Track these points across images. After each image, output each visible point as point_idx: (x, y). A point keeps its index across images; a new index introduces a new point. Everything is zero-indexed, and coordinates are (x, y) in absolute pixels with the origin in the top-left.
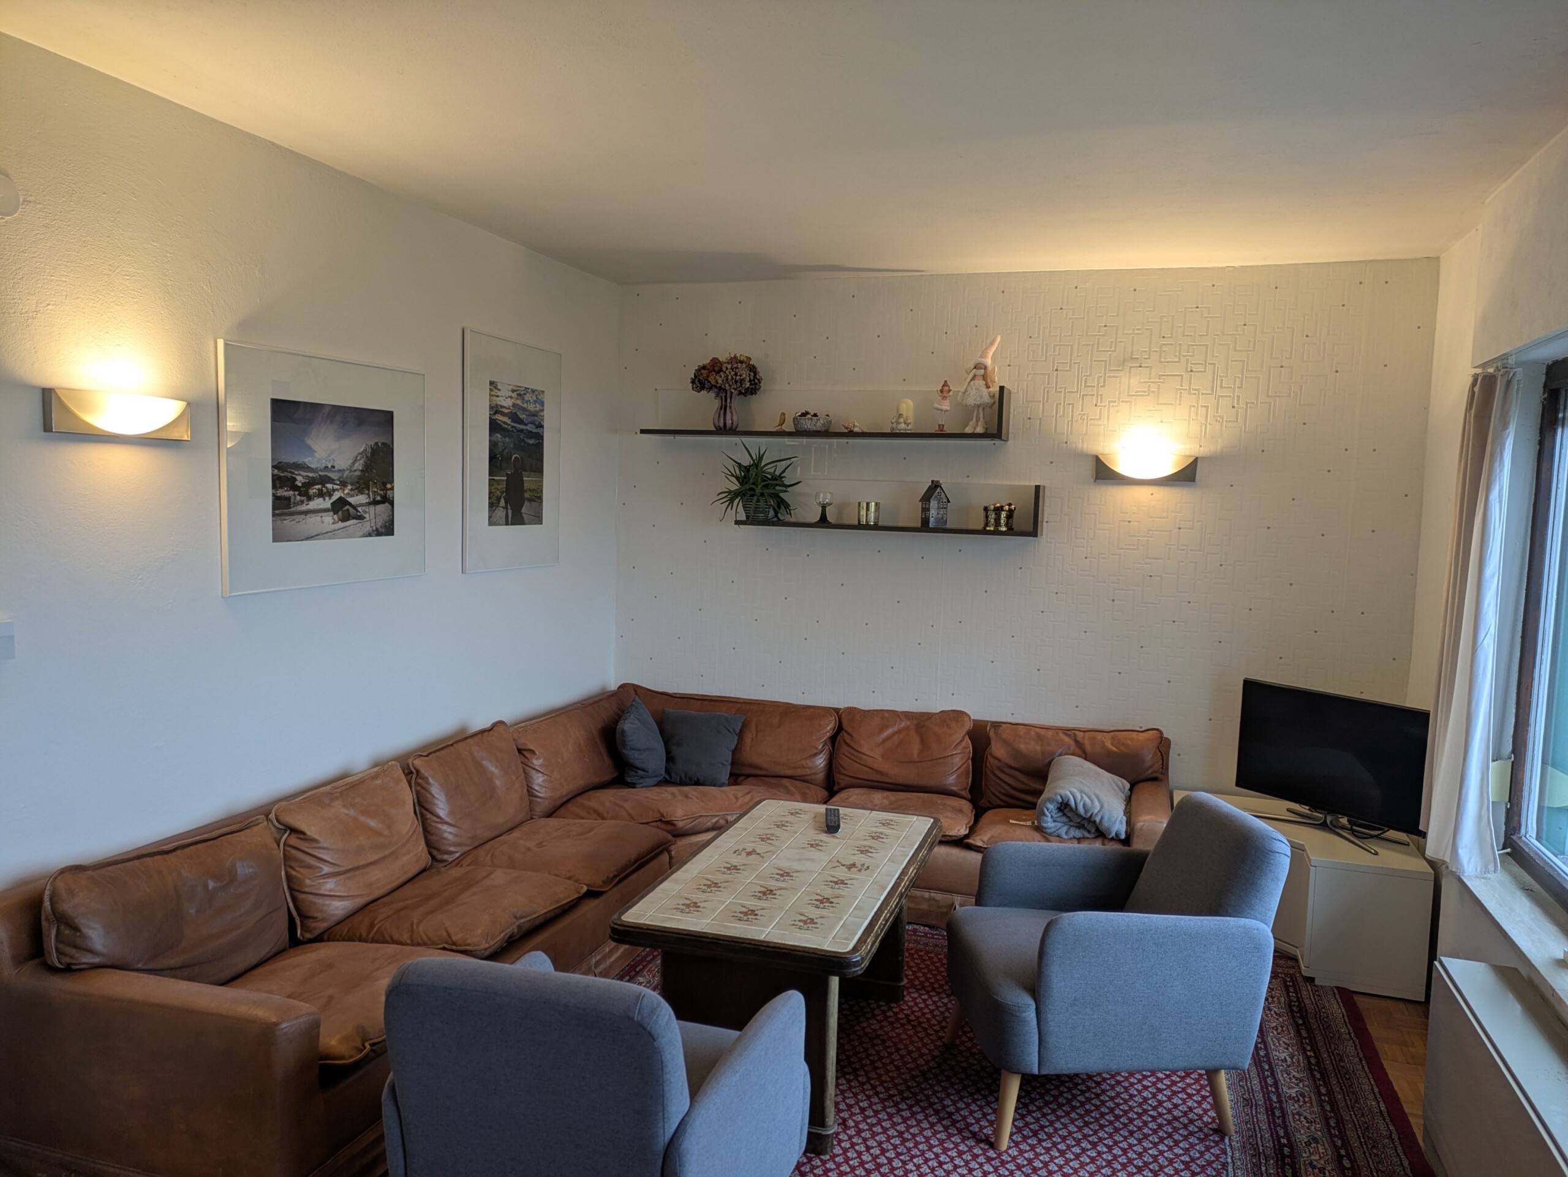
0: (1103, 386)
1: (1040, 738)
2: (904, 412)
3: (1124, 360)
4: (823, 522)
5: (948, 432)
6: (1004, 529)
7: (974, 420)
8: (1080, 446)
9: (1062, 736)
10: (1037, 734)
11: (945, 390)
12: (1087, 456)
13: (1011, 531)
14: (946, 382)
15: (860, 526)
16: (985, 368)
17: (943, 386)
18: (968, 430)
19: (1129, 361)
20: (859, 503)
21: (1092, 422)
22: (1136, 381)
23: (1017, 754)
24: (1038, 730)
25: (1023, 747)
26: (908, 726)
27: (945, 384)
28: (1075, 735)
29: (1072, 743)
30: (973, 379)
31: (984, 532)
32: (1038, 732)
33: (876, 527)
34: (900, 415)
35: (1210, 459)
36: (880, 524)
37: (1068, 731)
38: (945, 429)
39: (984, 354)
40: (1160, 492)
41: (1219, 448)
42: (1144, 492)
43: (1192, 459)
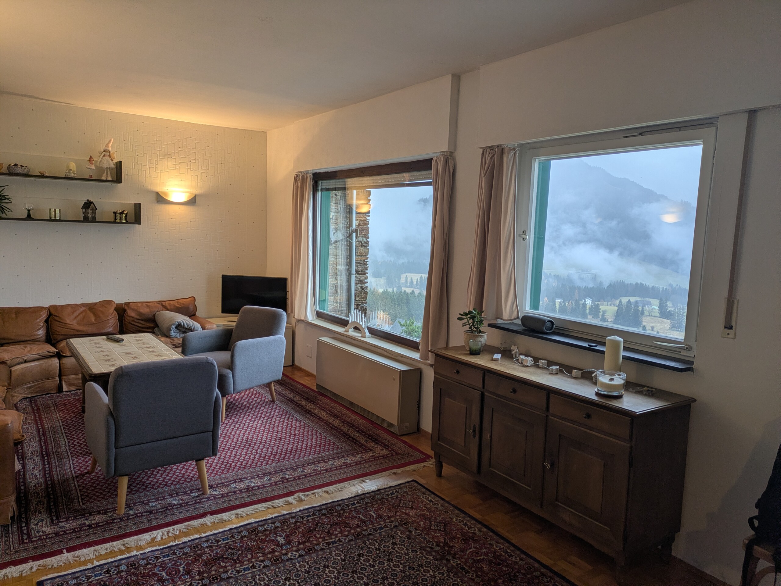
0: (157, 164)
1: (148, 306)
2: (71, 168)
3: (165, 155)
4: (29, 217)
5: (94, 178)
6: (124, 221)
7: (105, 174)
8: (150, 187)
9: (156, 304)
10: (146, 305)
11: (91, 159)
12: (153, 192)
13: (127, 222)
14: (91, 156)
15: (51, 220)
16: (109, 152)
17: (90, 158)
18: (104, 178)
19: (167, 155)
20: (50, 210)
21: (154, 178)
22: (170, 163)
23: (140, 314)
24: (147, 303)
25: (142, 311)
26: (85, 310)
27: (91, 157)
28: (162, 303)
29: (161, 306)
30: (104, 156)
31: (114, 222)
32: (147, 304)
33: (60, 220)
34: (70, 170)
35: (200, 195)
36: (62, 219)
37: (158, 302)
38: (93, 177)
39: (107, 145)
40: (183, 208)
41: (203, 191)
42: (177, 207)
43: (194, 195)
